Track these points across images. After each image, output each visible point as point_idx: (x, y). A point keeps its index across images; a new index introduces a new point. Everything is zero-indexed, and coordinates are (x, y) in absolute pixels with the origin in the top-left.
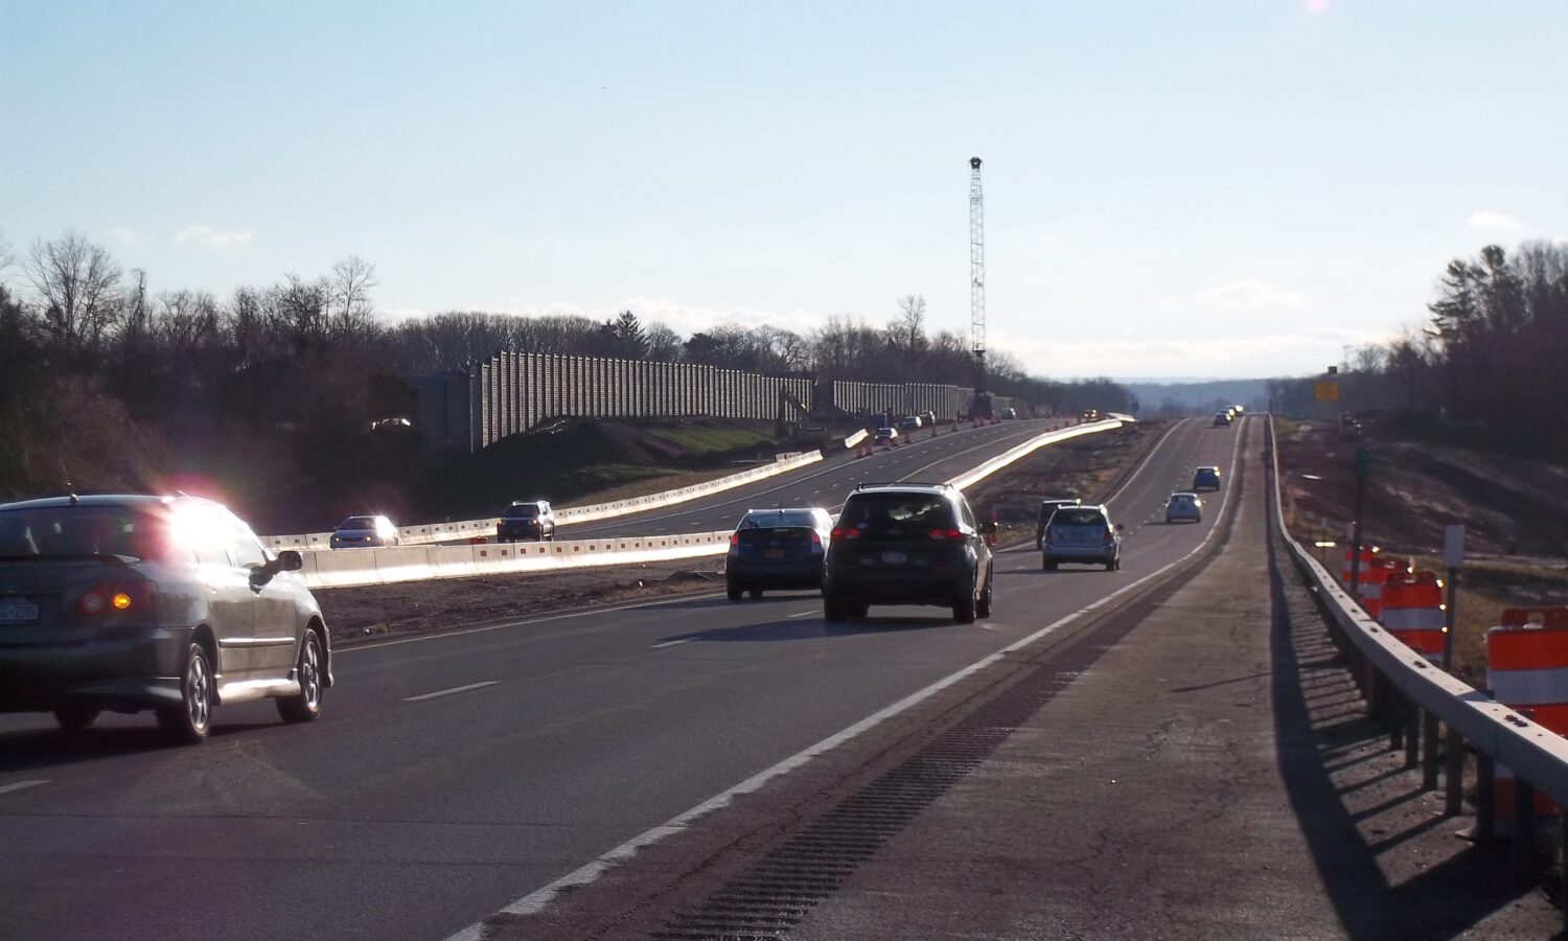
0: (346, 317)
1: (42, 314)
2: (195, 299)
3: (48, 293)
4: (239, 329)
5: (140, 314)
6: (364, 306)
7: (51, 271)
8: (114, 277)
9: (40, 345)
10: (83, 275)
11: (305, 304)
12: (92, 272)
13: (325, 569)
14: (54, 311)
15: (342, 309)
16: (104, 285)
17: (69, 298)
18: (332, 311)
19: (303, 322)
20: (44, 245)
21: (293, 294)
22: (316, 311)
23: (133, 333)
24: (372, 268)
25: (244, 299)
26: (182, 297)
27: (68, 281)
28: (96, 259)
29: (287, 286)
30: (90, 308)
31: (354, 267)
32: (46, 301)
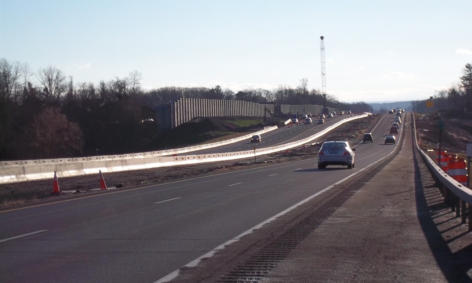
0: (134, 89)
1: (42, 91)
2: (88, 85)
3: (44, 84)
4: (101, 93)
5: (71, 90)
6: (139, 86)
7: (45, 77)
8: (64, 78)
9: (42, 99)
10: (54, 78)
11: (121, 85)
12: (57, 77)
13: (129, 165)
14: (46, 89)
15: (132, 86)
16: (61, 81)
17: (50, 85)
18: (129, 87)
19: (120, 91)
20: (42, 69)
21: (118, 82)
22: (124, 88)
23: (70, 95)
24: (141, 74)
25: (103, 84)
26: (84, 84)
27: (50, 80)
28: (58, 73)
29: (115, 80)
30: (56, 88)
31: (136, 74)
32: (43, 86)
